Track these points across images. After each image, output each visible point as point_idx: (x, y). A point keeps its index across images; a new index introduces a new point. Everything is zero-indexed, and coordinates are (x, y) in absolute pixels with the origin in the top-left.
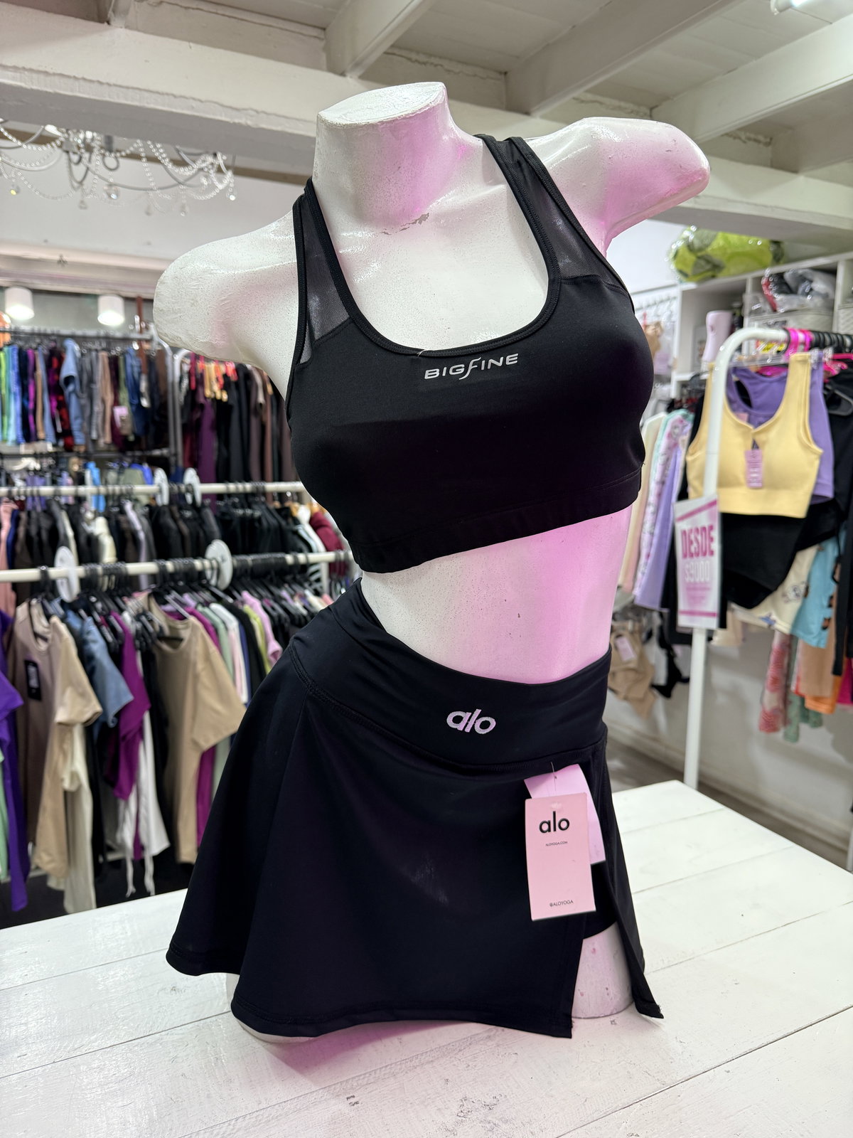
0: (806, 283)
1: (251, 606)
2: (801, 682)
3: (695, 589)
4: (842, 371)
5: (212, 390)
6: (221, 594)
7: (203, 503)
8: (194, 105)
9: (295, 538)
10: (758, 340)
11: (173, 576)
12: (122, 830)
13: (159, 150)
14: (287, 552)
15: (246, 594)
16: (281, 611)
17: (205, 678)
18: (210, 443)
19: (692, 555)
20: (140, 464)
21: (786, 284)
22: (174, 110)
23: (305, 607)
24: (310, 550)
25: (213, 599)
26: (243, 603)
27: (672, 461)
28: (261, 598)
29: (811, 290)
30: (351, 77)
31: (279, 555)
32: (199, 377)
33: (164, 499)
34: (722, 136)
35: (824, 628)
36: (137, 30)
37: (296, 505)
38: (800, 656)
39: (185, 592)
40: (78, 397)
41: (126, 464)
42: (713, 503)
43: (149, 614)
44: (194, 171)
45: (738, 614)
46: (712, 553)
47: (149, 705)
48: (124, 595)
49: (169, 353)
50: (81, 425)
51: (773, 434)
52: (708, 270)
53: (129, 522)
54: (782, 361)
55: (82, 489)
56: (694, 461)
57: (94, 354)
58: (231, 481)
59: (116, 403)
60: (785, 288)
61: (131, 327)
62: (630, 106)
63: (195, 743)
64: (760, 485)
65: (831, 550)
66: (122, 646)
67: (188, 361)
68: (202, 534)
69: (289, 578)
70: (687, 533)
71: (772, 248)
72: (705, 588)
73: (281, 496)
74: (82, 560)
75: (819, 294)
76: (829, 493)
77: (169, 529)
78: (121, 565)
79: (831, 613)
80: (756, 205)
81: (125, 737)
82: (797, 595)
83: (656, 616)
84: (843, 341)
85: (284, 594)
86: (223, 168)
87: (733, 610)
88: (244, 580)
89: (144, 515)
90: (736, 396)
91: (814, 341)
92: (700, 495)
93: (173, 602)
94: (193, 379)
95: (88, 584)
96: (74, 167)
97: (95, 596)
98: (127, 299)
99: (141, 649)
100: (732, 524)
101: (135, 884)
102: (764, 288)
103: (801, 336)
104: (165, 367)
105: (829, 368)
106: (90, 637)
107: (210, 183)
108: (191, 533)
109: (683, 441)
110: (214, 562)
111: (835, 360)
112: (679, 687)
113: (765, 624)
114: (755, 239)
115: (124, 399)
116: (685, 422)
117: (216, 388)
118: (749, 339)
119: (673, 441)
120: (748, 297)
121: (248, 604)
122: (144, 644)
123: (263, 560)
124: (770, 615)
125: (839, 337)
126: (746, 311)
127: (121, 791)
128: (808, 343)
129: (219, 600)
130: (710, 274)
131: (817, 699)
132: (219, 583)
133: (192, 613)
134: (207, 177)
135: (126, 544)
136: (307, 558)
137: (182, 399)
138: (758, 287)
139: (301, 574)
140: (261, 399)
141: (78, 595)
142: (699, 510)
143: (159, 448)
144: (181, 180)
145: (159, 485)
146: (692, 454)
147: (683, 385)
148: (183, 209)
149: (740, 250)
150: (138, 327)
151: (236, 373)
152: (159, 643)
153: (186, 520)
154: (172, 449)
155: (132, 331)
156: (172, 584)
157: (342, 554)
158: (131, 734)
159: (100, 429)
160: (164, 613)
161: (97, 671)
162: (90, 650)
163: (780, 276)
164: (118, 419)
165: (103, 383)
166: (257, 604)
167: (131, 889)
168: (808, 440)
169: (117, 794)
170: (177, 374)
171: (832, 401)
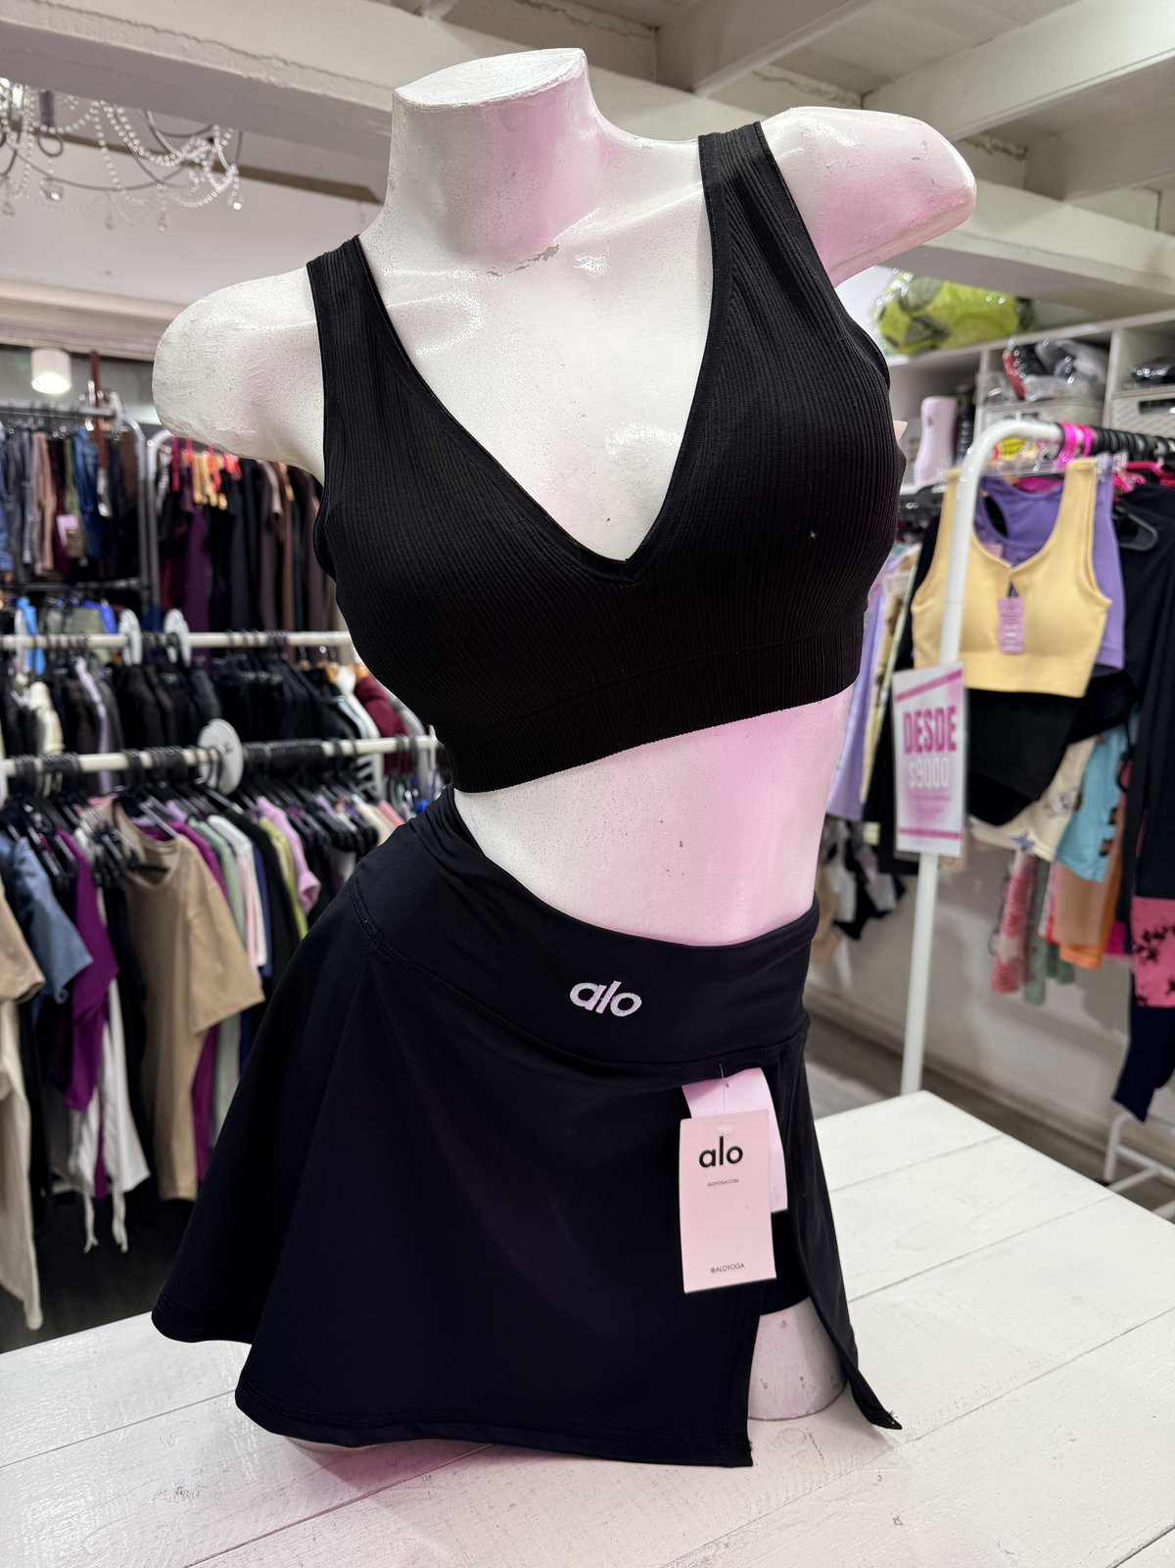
0: (1067, 360)
1: (272, 819)
2: (1055, 922)
3: (925, 798)
4: (1138, 486)
5: (203, 493)
6: (225, 801)
7: (193, 663)
8: (187, 46)
9: (334, 714)
11: (149, 772)
12: (77, 1154)
13: (122, 123)
14: (325, 739)
15: (263, 802)
16: (317, 826)
17: (199, 930)
18: (202, 574)
19: (920, 749)
20: (97, 601)
21: (1037, 360)
22: (155, 53)
23: (353, 821)
24: (358, 735)
25: (212, 808)
26: (259, 814)
28: (284, 806)
29: (1074, 370)
30: (430, 18)
31: (313, 742)
32: (185, 473)
33: (134, 656)
35: (1103, 854)
37: (334, 666)
38: (1054, 890)
39: (169, 798)
41: (75, 601)
42: (956, 675)
43: (115, 832)
44: (178, 164)
45: (984, 832)
46: (953, 747)
47: (116, 971)
48: (75, 802)
49: (141, 437)
50: (8, 542)
51: (1039, 576)
52: (926, 339)
53: (82, 690)
54: (1054, 469)
55: (8, 640)
56: (923, 613)
57: (26, 435)
58: (237, 630)
59: (61, 510)
60: (1036, 366)
61: (82, 398)
62: (833, 90)
64: (1020, 649)
65: (1117, 744)
66: (74, 882)
67: (168, 450)
68: (192, 709)
69: (327, 775)
70: (913, 716)
71: (1020, 308)
72: (940, 796)
73: (311, 652)
74: (11, 750)
75: (1084, 376)
76: (1117, 661)
77: (142, 701)
78: (69, 757)
79: (1113, 832)
80: (1005, 243)
81: (80, 1019)
82: (1065, 807)
84: (1135, 443)
85: (321, 800)
86: (224, 163)
87: (970, 826)
88: (259, 779)
89: (104, 680)
90: (985, 519)
91: (1096, 443)
92: (932, 662)
93: (150, 812)
94: (176, 476)
95: (19, 785)
97: (31, 805)
98: (75, 356)
99: (103, 885)
100: (981, 703)
101: (97, 1233)
102: (1007, 365)
103: (1079, 435)
104: (135, 458)
105: (1121, 482)
106: (25, 868)
107: (203, 180)
108: (176, 707)
109: (889, 581)
110: (214, 754)
111: (1130, 470)
112: (872, 926)
113: (1017, 846)
114: (995, 294)
115: (72, 504)
117: (210, 489)
120: (984, 377)
121: (266, 815)
122: (108, 878)
123: (290, 748)
124: (1026, 834)
125: (1129, 437)
126: (980, 397)
127: (75, 1098)
129: (222, 810)
130: (928, 343)
131: (1077, 948)
132: (221, 784)
133: (181, 831)
134: (198, 173)
135: (79, 728)
136: (354, 747)
137: (159, 503)
138: (998, 364)
139: (345, 772)
140: (277, 507)
141: (6, 803)
142: (933, 684)
143: (126, 577)
144: (160, 178)
145: (127, 635)
146: (921, 603)
148: (161, 220)
149: (975, 310)
150: (92, 398)
151: (239, 469)
152: (129, 874)
153: (168, 688)
154: (145, 580)
155: (83, 403)
156: (150, 785)
157: (406, 740)
158: (91, 1014)
159: (36, 547)
160: (138, 830)
161: (37, 919)
162: (25, 886)
163: (1030, 348)
164: (63, 533)
165: (41, 480)
166: (280, 815)
167: (92, 1240)
168: (1091, 584)
169: (69, 1102)
170: (152, 468)
171: (1124, 529)
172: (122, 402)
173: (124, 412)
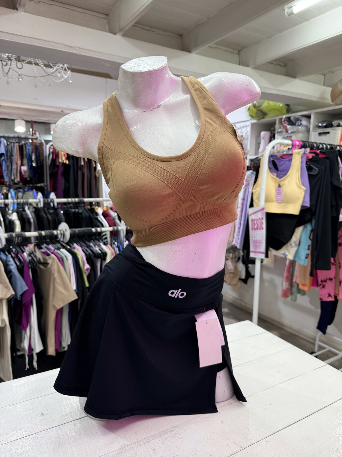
0: (299, 121)
1: (78, 250)
2: (298, 278)
3: (256, 243)
4: (313, 157)
5: (62, 159)
6: (65, 245)
7: (57, 207)
8: (53, 45)
9: (96, 221)
10: (281, 144)
11: (45, 237)
12: (24, 342)
13: (40, 62)
14: (93, 227)
15: (75, 245)
16: (90, 251)
17: (58, 280)
18: (61, 181)
19: (255, 229)
20: (32, 190)
21: (291, 121)
22: (45, 46)
23: (100, 250)
24: (103, 226)
25: (62, 247)
26: (74, 248)
27: (247, 191)
28: (81, 246)
29: (301, 124)
30: (119, 35)
31: (90, 228)
32: (57, 154)
33: (41, 205)
34: (267, 63)
35: (306, 258)
36: (30, 13)
37: (97, 207)
38: (297, 268)
39: (50, 244)
40: (6, 162)
41: (26, 190)
42: (263, 209)
43: (35, 253)
44: (54, 70)
45: (273, 252)
46: (263, 229)
47: (34, 291)
48: (24, 245)
49: (44, 144)
50: (7, 173)
51: (286, 182)
52: (262, 115)
53: (27, 215)
54: (290, 153)
55: (7, 201)
56: (256, 192)
57: (13, 144)
58: (69, 197)
59: (22, 164)
60: (291, 123)
61: (29, 133)
62: (231, 50)
63: (54, 306)
64: (281, 202)
65: (309, 227)
66: (23, 267)
67: (52, 148)
68: (57, 219)
69: (93, 238)
70: (253, 220)
71: (286, 107)
73: (91, 204)
74: (7, 231)
75: (304, 126)
76: (308, 205)
77: (43, 217)
78: (23, 233)
79: (309, 252)
80: (280, 90)
81: (24, 304)
82: (296, 245)
83: (241, 252)
84: (313, 145)
85: (92, 244)
86: (67, 69)
87: (271, 251)
88: (74, 239)
89: (33, 212)
90: (272, 166)
91: (302, 145)
92: (258, 206)
93: (44, 248)
94: (54, 155)
95: (9, 241)
96: (4, 67)
97: (12, 246)
98: (27, 122)
99: (31, 268)
100: (271, 217)
101: (29, 365)
102: (283, 123)
103: (297, 143)
104: (43, 150)
105: (308, 156)
106: (10, 263)
107: (61, 75)
108: (52, 219)
109: (252, 183)
110: (62, 232)
111: (310, 153)
112: (250, 280)
113: (283, 256)
114: (279, 103)
115: (25, 163)
116: (252, 175)
117: (64, 158)
118: (277, 144)
119: (248, 183)
120: (277, 126)
121: (75, 248)
122: (32, 266)
123: (83, 230)
124: (285, 253)
125: (312, 143)
126: (276, 131)
127: (23, 326)
128: (300, 146)
129: (64, 247)
130: (262, 117)
131: (304, 285)
132: (64, 240)
133: (52, 253)
134: (60, 73)
135: (25, 224)
136: (101, 230)
137: (50, 163)
138: (281, 122)
139: (99, 237)
140: (82, 163)
141: (5, 245)
142: (258, 212)
143: (40, 183)
144: (49, 74)
145: (39, 199)
146: (255, 189)
147: (252, 160)
148: (50, 85)
149: (274, 108)
150: (31, 133)
152: (38, 265)
153: (50, 214)
154: (46, 184)
155: (29, 135)
156: (44, 241)
157: (115, 228)
158: (27, 303)
159: (15, 175)
160: (41, 253)
161: (13, 277)
162: (10, 268)
163: (289, 118)
164: (22, 171)
165: (17, 156)
166: (80, 249)
167: (27, 367)
168: (300, 184)
169: (21, 328)
170: (48, 153)
171: (309, 169)
172: (39, 134)
173: (40, 137)
